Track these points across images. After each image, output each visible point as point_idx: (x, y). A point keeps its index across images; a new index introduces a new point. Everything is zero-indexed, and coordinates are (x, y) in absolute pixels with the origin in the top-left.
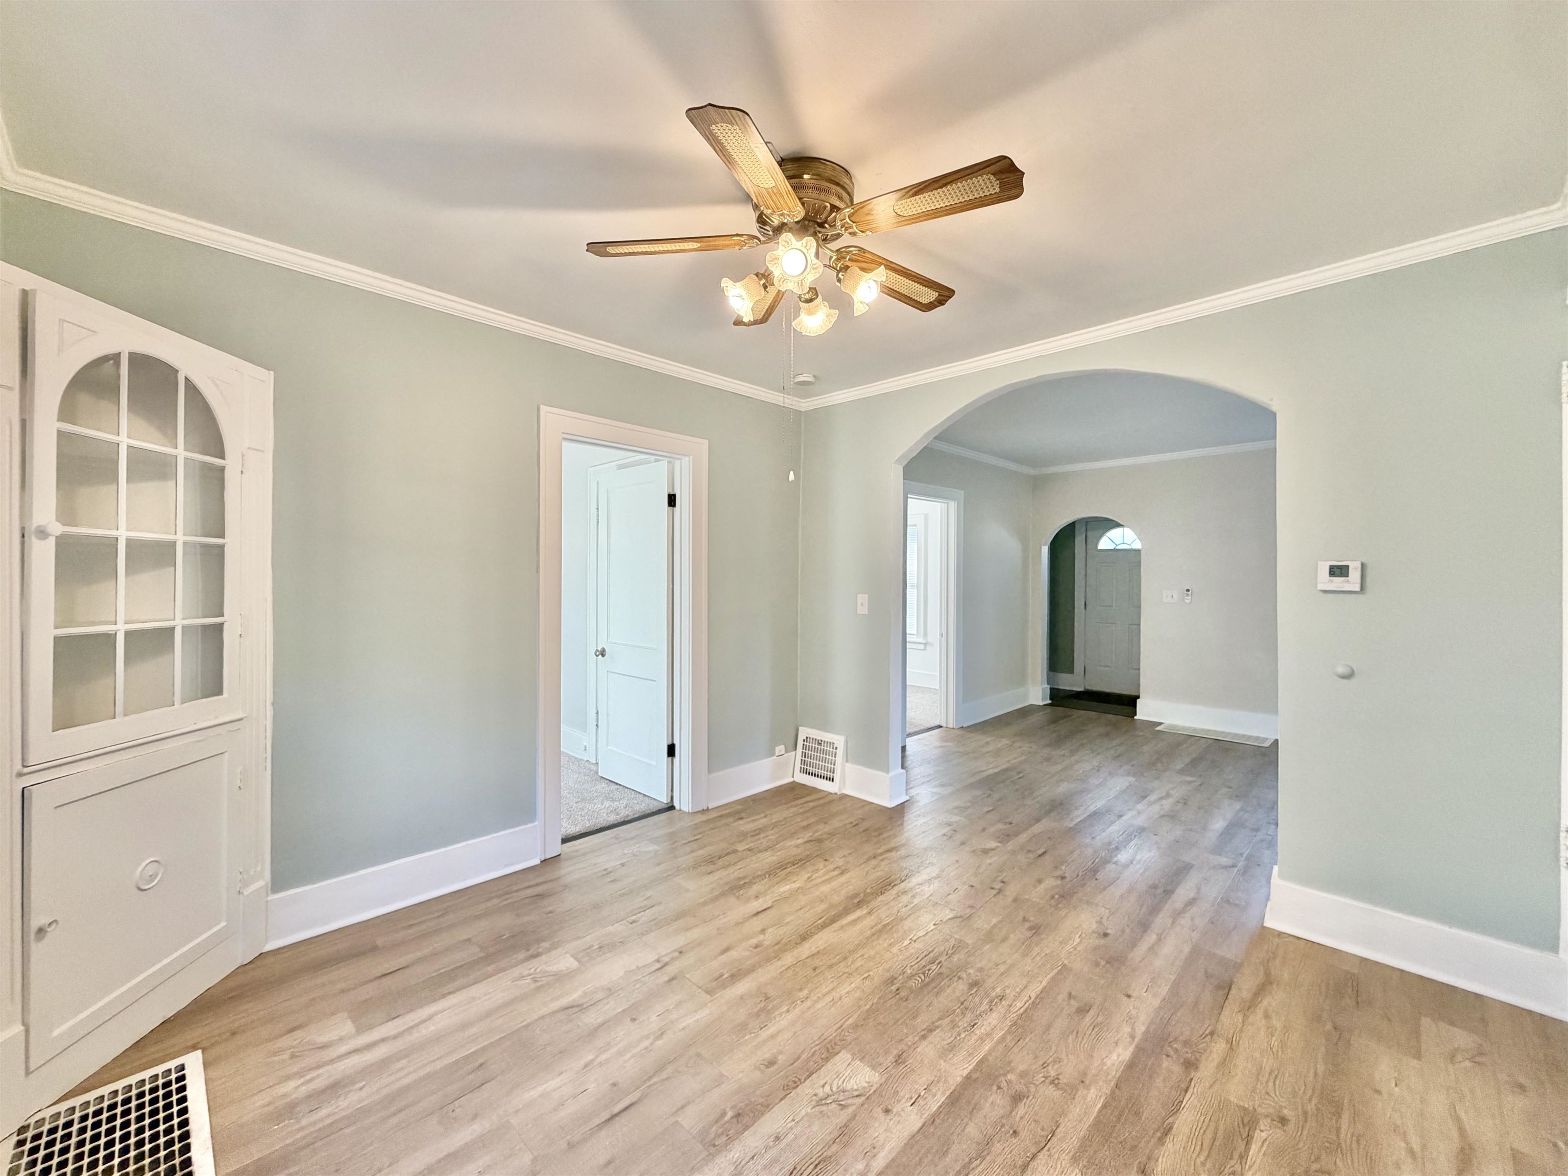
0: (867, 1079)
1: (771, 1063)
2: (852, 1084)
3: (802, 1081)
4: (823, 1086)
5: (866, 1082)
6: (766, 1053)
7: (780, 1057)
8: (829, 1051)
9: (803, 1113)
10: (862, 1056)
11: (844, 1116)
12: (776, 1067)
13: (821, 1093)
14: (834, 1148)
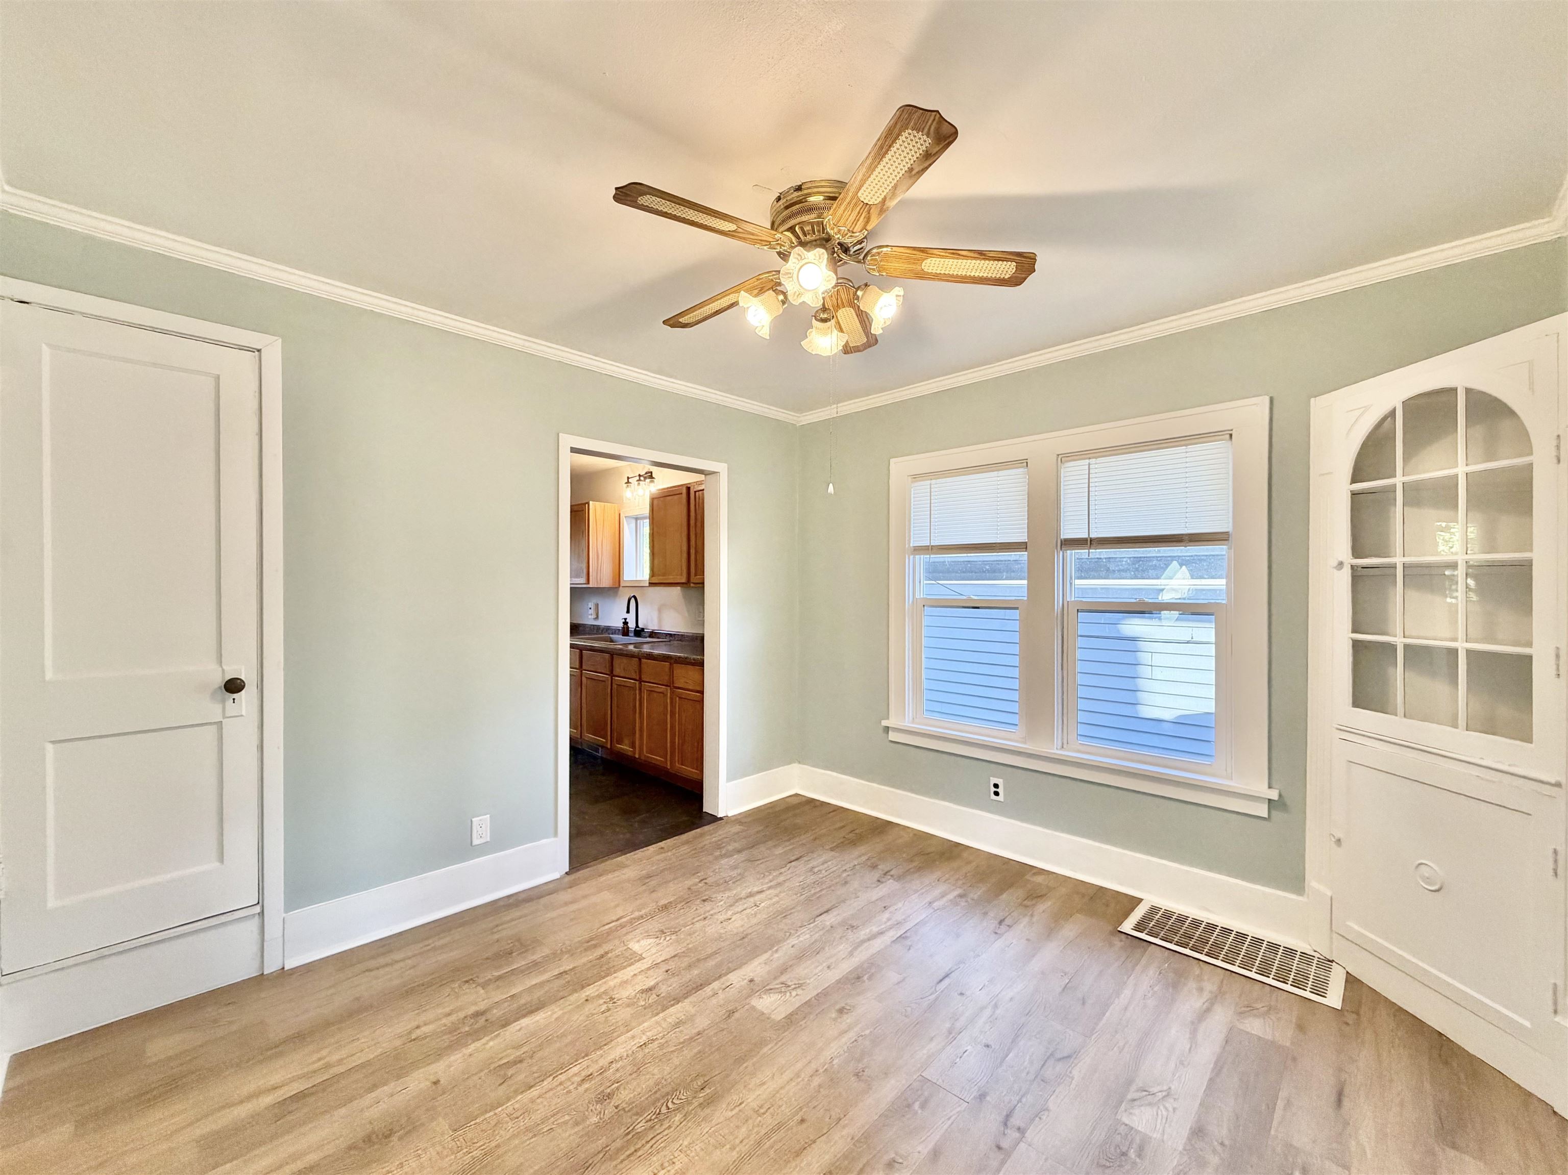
0: (761, 1000)
1: (841, 1011)
2: (774, 997)
3: (813, 999)
4: (797, 995)
5: (763, 998)
6: (848, 1019)
7: (834, 1015)
8: (791, 1020)
9: (812, 980)
10: (762, 1017)
11: (783, 978)
12: (838, 1007)
13: (799, 991)
14: (790, 963)
